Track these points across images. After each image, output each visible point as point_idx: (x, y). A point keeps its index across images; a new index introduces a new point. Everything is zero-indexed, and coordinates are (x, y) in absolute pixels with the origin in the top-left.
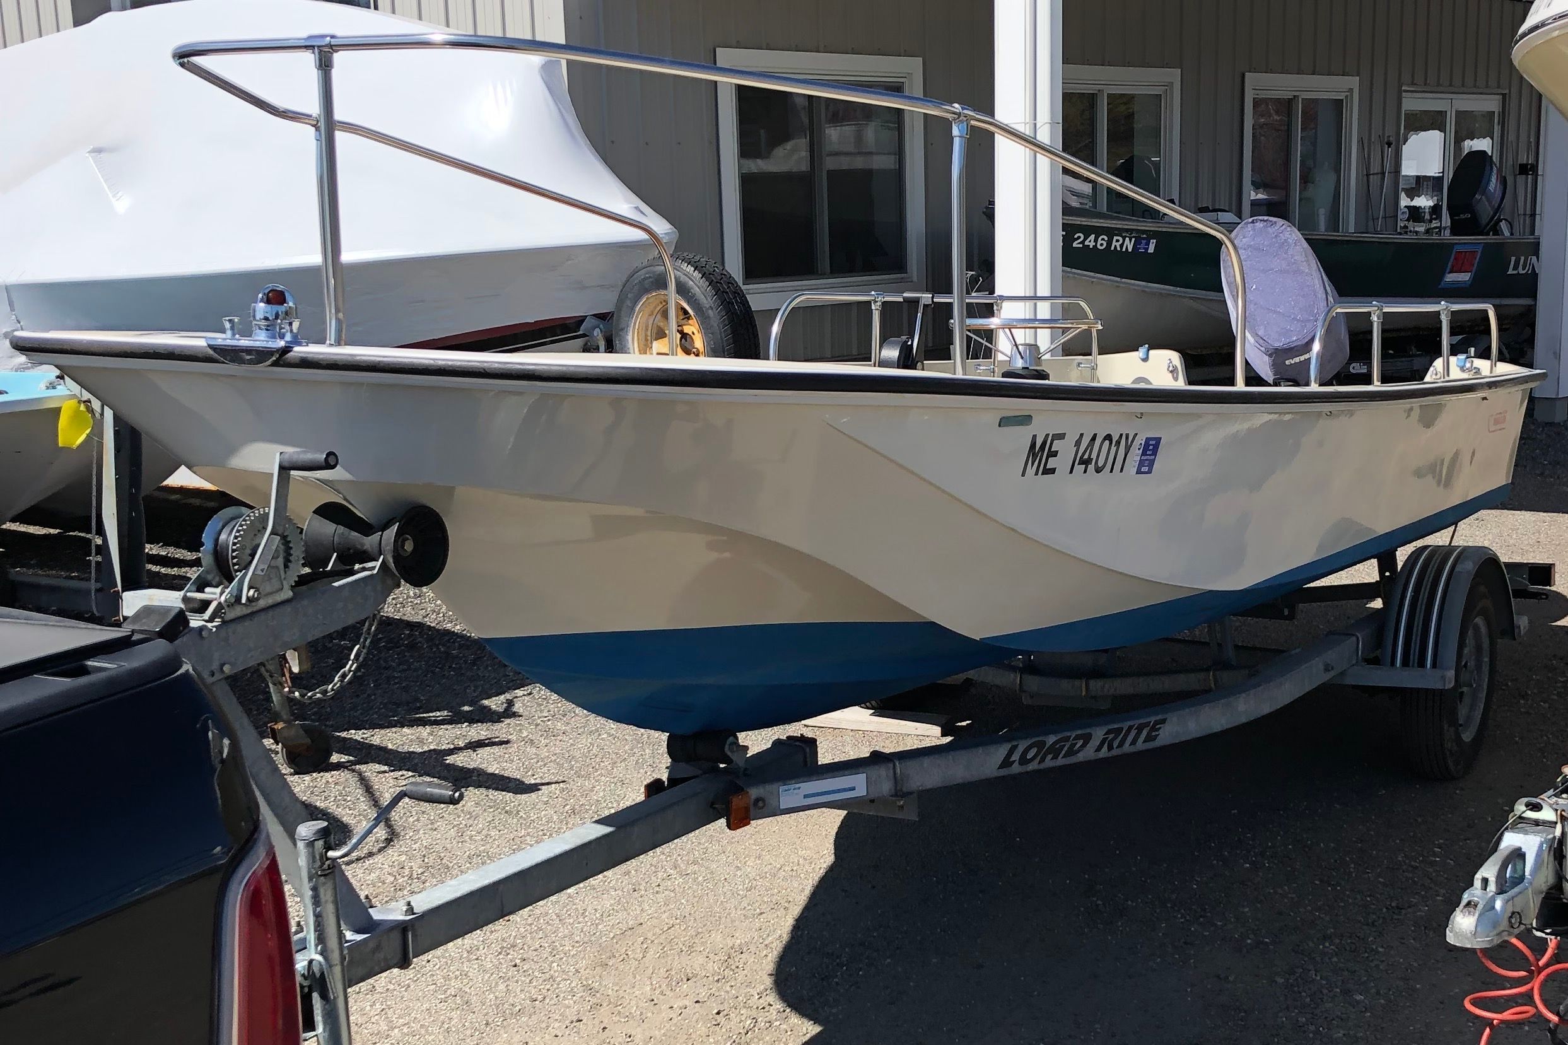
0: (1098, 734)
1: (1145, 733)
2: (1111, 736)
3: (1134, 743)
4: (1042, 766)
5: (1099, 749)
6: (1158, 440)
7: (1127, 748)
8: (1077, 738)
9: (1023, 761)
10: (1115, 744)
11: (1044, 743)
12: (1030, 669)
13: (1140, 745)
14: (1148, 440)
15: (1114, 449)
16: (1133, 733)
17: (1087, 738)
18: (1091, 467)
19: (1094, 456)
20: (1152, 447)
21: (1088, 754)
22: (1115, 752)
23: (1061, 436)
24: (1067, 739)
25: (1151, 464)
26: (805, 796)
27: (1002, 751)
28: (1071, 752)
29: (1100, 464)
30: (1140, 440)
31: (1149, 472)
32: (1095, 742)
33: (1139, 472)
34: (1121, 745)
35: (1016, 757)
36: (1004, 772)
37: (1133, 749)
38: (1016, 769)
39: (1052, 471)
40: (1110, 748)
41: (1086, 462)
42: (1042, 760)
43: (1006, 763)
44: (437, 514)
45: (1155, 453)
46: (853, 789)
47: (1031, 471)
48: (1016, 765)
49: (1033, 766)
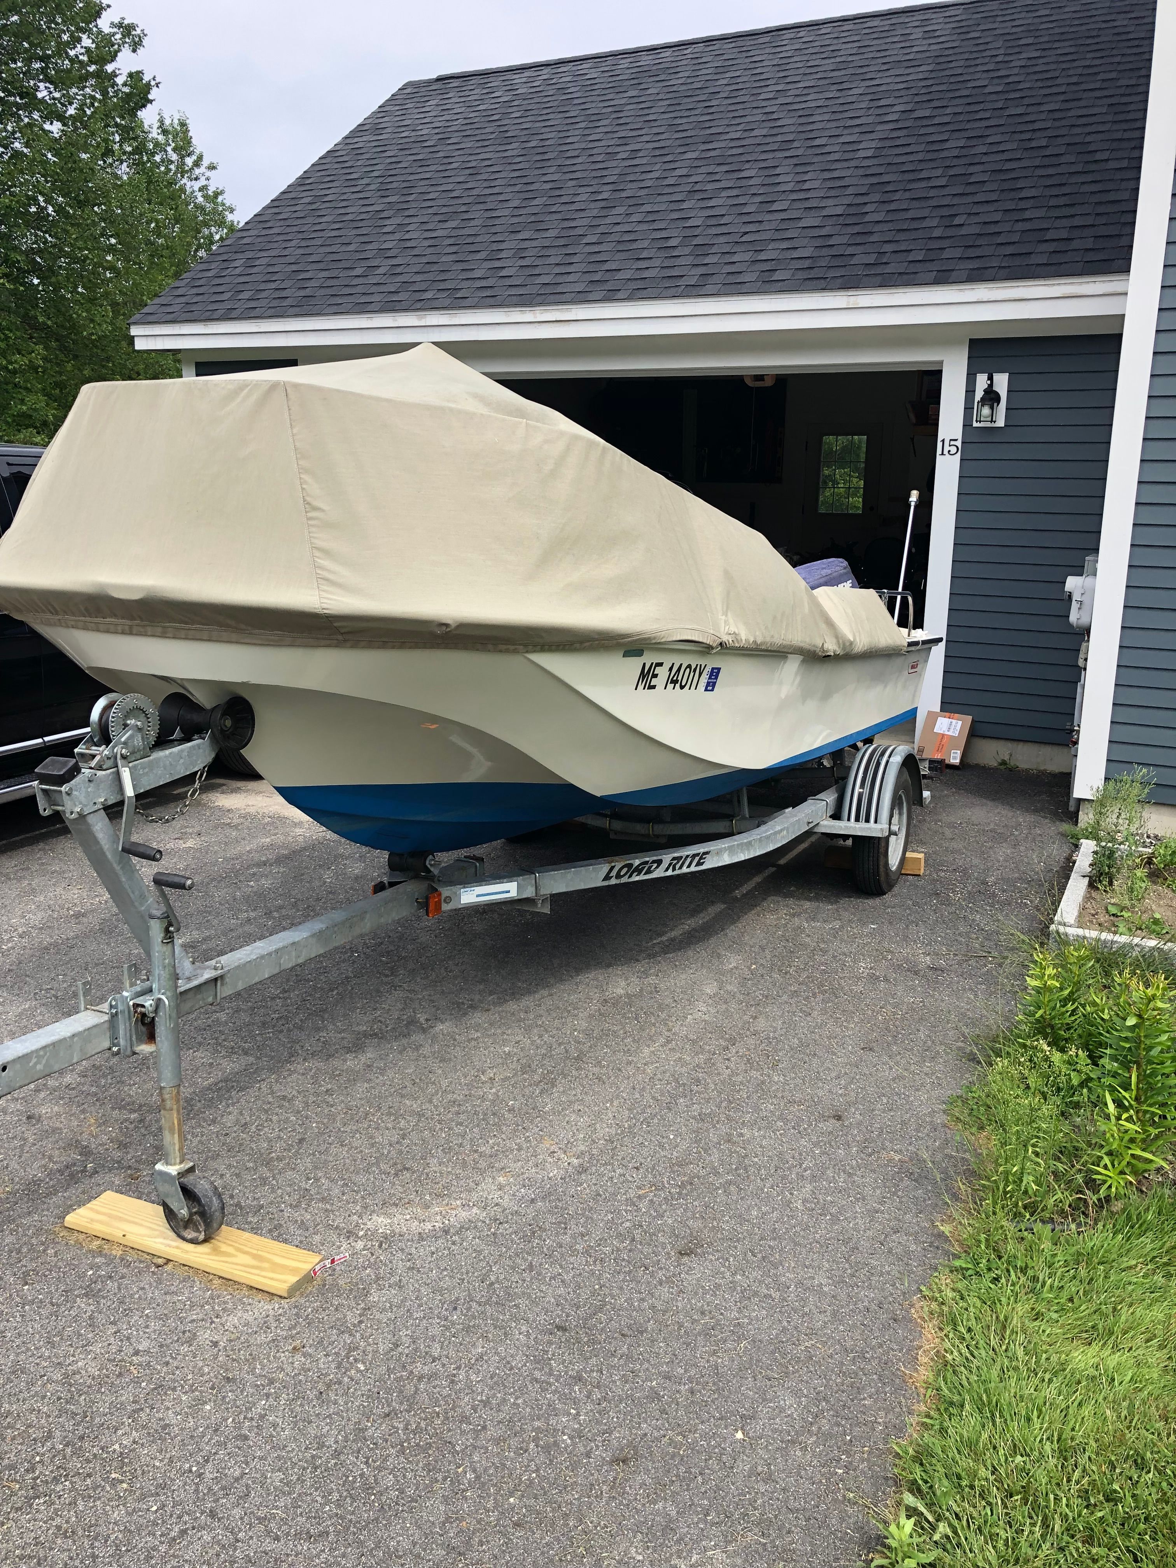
0: (667, 858)
1: (697, 859)
2: (675, 862)
3: (689, 866)
4: (631, 880)
5: (667, 870)
6: (719, 669)
7: (685, 870)
8: (654, 862)
9: (618, 876)
10: (677, 866)
11: (632, 865)
12: (615, 816)
13: (693, 868)
14: (713, 669)
15: (692, 674)
16: (689, 860)
17: (659, 862)
18: (678, 686)
19: (680, 678)
20: (715, 673)
21: (659, 873)
22: (677, 872)
23: (660, 664)
24: (647, 863)
25: (714, 684)
26: (478, 896)
27: (605, 868)
28: (649, 872)
29: (683, 684)
30: (708, 669)
31: (712, 690)
32: (665, 865)
33: (706, 690)
34: (680, 868)
35: (614, 873)
36: (606, 883)
37: (688, 870)
38: (613, 881)
39: (654, 687)
40: (674, 869)
41: (674, 682)
42: (630, 876)
43: (607, 878)
44: (247, 702)
45: (716, 678)
46: (509, 892)
47: (641, 687)
48: (613, 879)
49: (624, 880)
